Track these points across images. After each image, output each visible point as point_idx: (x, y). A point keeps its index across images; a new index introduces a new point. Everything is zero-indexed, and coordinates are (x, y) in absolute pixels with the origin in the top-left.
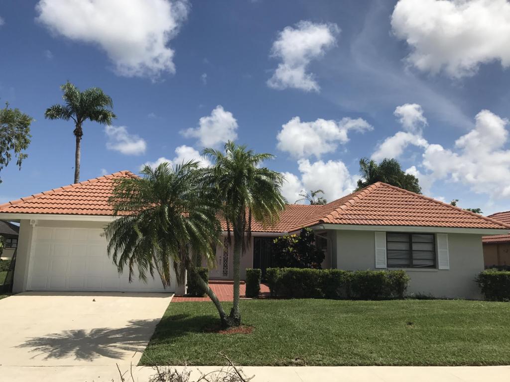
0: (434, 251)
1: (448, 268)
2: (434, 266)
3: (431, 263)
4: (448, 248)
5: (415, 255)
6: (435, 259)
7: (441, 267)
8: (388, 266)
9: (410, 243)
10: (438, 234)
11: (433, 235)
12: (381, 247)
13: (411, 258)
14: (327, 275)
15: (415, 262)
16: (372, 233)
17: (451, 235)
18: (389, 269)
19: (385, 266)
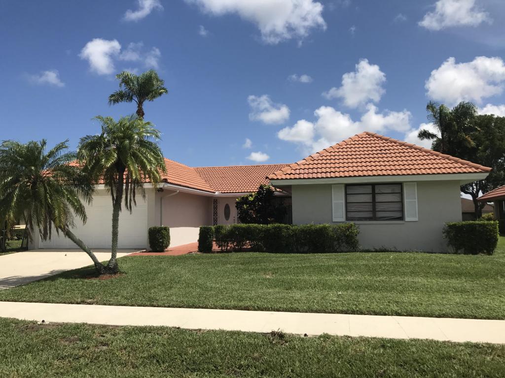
0: (402, 202)
1: (416, 219)
2: (402, 218)
3: (398, 215)
4: (416, 197)
5: (379, 207)
6: (402, 210)
7: (407, 219)
8: (347, 219)
9: (374, 194)
10: (405, 183)
11: (400, 184)
12: (338, 200)
13: (374, 211)
14: (270, 230)
15: (379, 215)
16: (328, 187)
17: (420, 184)
18: (348, 222)
19: (343, 219)
